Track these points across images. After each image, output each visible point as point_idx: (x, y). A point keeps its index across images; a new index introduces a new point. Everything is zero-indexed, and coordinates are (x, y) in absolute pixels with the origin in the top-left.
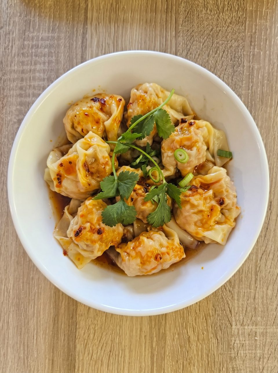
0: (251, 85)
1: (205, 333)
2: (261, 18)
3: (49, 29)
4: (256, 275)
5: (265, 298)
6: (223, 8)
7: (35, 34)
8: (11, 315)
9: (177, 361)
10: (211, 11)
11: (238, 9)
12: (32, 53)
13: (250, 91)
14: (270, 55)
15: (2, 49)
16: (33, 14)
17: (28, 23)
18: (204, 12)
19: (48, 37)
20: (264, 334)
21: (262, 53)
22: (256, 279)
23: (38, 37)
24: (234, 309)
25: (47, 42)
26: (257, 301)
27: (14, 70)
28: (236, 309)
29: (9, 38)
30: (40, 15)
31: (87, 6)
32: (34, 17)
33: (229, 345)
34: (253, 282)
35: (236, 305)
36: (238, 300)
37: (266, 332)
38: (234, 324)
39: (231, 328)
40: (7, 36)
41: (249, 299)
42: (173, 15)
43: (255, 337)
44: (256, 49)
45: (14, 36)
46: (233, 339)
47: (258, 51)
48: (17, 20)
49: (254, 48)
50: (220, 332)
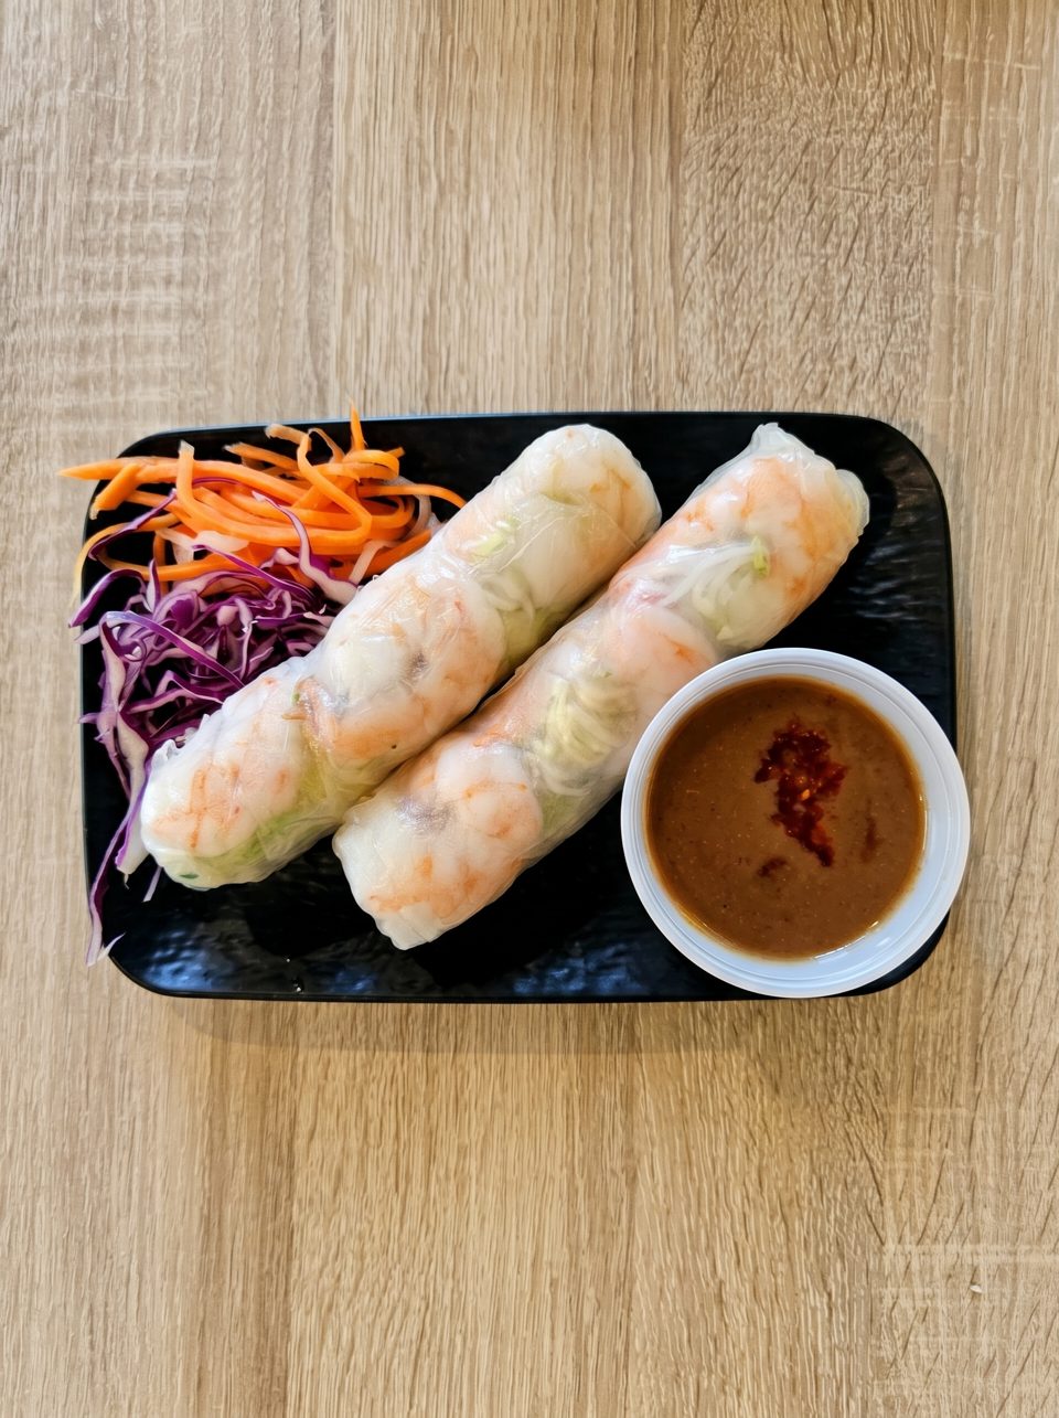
0: (958, 372)
2: (994, 100)
3: (186, 137)
4: (977, 1050)
5: (1010, 1137)
6: (854, 51)
7: (132, 161)
10: (807, 64)
11: (910, 56)
12: (120, 238)
13: (953, 399)
14: (1028, 252)
15: (7, 220)
17: (104, 117)
19: (182, 170)
20: (1007, 1273)
21: (998, 243)
22: (976, 1067)
23: (143, 173)
25: (179, 197)
26: (978, 1148)
29: (33, 174)
32: (128, 90)
34: (965, 1078)
35: (899, 1165)
36: (908, 1144)
37: (1016, 1267)
38: (890, 1234)
39: (880, 1252)
40: (27, 167)
41: (951, 1143)
42: (663, 84)
43: (972, 1283)
44: (977, 224)
45: (53, 167)
46: (889, 1291)
47: (984, 233)
48: (62, 100)
49: (970, 223)
50: (839, 1266)
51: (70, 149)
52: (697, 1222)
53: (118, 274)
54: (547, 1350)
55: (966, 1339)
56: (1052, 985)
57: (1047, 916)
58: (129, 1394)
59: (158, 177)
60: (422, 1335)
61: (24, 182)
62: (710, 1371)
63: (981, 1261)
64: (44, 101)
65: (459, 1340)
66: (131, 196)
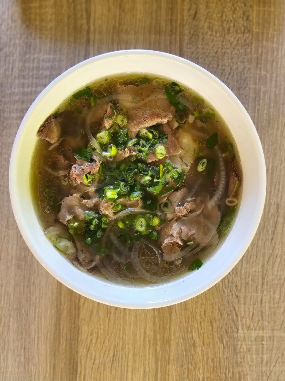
0: (257, 107)
1: (210, 336)
2: (267, 40)
3: (50, 51)
4: (263, 279)
5: (272, 302)
6: (229, 29)
7: (36, 56)
8: (12, 320)
9: (182, 366)
10: (216, 33)
11: (245, 30)
12: (33, 75)
13: (256, 114)
14: (277, 77)
15: (2, 71)
16: (33, 35)
17: (28, 45)
18: (209, 33)
19: (50, 59)
20: (271, 338)
21: (268, 75)
22: (263, 283)
23: (39, 59)
24: (240, 314)
25: (48, 65)
26: (263, 305)
27: (14, 92)
28: (243, 313)
29: (9, 60)
30: (41, 38)
31: (89, 27)
32: (34, 39)
33: (235, 350)
34: (260, 287)
35: (242, 309)
36: (245, 304)
37: (274, 337)
38: (240, 328)
39: (237, 332)
40: (8, 58)
41: (256, 304)
42: (178, 37)
43: (262, 341)
44: (262, 71)
45: (15, 58)
46: (239, 343)
47: (264, 73)
48: (17, 41)
49: (260, 70)
50: (226, 336)
51: (20, 53)
52: (188, 325)
53: (32, 84)
54: (147, 359)
55: (260, 356)
56: (283, 263)
57: (282, 244)
58: (35, 371)
59: (43, 60)
60: (114, 356)
61: (7, 61)
62: (191, 364)
63: (265, 335)
64: (12, 42)
65: (124, 356)
66: (36, 65)
